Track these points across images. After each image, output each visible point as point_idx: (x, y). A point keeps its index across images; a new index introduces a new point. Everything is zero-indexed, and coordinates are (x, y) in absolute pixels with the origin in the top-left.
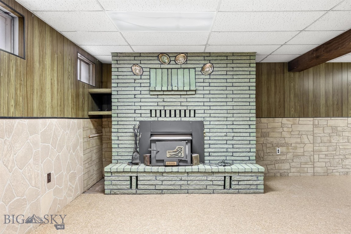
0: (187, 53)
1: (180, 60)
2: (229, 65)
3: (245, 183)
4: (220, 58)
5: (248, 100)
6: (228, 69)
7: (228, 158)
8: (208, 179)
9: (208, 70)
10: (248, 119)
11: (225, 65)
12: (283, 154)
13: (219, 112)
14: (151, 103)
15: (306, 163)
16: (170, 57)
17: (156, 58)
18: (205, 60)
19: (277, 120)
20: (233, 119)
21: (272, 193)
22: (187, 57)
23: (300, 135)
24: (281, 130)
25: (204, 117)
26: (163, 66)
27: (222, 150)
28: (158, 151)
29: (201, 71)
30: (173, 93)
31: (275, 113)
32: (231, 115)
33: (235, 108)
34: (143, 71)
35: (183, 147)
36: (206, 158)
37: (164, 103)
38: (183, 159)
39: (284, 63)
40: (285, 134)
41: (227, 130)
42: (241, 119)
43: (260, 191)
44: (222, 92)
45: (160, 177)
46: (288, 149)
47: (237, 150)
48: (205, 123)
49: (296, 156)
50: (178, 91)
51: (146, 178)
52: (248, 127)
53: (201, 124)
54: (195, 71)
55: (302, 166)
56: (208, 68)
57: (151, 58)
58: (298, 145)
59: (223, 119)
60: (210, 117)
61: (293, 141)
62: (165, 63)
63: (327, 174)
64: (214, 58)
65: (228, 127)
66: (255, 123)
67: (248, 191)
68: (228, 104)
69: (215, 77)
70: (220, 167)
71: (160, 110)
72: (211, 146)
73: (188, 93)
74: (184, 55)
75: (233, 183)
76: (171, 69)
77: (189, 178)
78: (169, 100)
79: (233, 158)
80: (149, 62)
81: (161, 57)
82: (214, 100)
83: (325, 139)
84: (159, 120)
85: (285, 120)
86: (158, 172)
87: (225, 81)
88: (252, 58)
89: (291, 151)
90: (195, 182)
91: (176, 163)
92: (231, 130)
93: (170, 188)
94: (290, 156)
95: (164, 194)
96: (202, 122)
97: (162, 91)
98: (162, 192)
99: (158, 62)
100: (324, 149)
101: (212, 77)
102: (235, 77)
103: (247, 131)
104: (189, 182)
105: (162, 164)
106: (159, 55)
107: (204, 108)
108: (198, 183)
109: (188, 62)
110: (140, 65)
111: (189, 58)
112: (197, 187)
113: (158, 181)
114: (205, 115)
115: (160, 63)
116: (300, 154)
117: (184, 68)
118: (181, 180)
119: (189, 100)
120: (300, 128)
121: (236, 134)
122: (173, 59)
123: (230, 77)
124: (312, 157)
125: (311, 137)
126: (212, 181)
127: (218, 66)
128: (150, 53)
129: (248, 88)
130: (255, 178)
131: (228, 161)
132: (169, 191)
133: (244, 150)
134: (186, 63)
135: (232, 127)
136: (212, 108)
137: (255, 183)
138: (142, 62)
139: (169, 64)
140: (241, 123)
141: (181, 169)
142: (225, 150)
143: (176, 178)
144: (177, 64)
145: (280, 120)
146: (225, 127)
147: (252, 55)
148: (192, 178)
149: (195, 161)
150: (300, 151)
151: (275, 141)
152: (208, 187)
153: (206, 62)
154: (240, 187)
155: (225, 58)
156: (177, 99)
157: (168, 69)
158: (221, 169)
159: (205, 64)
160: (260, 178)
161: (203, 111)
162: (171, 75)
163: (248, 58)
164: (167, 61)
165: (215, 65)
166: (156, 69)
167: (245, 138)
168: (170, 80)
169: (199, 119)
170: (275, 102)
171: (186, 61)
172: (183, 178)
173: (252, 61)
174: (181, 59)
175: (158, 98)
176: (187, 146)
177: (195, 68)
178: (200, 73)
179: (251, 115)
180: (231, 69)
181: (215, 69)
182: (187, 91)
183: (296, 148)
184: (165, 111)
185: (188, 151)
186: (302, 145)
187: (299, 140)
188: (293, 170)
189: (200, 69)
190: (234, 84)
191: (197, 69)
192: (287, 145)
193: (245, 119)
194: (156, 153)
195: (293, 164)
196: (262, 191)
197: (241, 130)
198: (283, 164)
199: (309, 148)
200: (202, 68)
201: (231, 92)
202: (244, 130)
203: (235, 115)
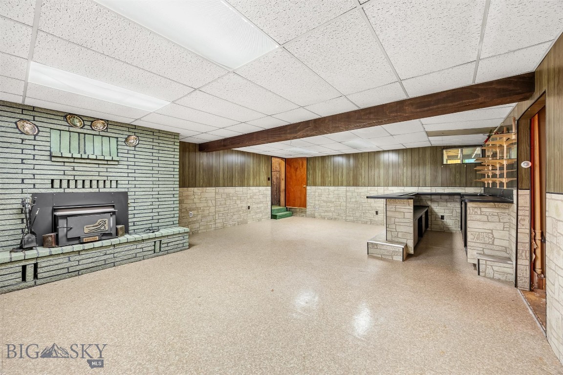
0: (108, 121)
1: (97, 127)
2: (155, 141)
3: (174, 243)
4: (147, 132)
5: (173, 173)
6: (154, 144)
7: (153, 225)
8: (138, 247)
9: (132, 141)
10: (172, 189)
11: (151, 140)
12: (194, 216)
13: (144, 182)
14: (54, 171)
15: (210, 221)
16: (83, 121)
17: (62, 118)
18: (129, 131)
19: (190, 189)
20: (159, 189)
21: (195, 247)
22: (107, 124)
23: (207, 200)
24: (193, 197)
25: (128, 188)
26: (72, 129)
27: (148, 218)
28: (71, 228)
29: (125, 142)
30: (88, 161)
31: (189, 183)
32: (157, 186)
33: (160, 179)
34: (39, 131)
35: (107, 220)
36: (130, 228)
37: (75, 172)
38: (106, 232)
39: (196, 144)
40: (196, 200)
41: (153, 200)
42: (166, 189)
43: (185, 247)
44: (148, 164)
45: (76, 257)
46: (198, 212)
47: (163, 217)
48: (129, 194)
49: (204, 217)
50: (96, 159)
51: (51, 263)
52: (172, 196)
53: (125, 195)
54: (117, 141)
55: (208, 224)
56: (132, 140)
57: (52, 117)
58: (205, 208)
59: (148, 190)
60: (135, 188)
61: (201, 205)
62: (76, 126)
63: (224, 227)
64: (140, 131)
65: (154, 196)
66: (178, 192)
67: (176, 250)
68: (154, 175)
69: (140, 149)
70: (150, 234)
71: (69, 181)
72: (136, 216)
73: (109, 163)
74: (103, 121)
75: (162, 246)
76: (85, 134)
77: (116, 251)
78: (81, 169)
79: (158, 224)
80: (50, 121)
81: (70, 118)
82: (140, 171)
83: (223, 202)
84: (66, 192)
85: (196, 189)
86: (73, 252)
87: (151, 154)
88: (176, 137)
89: (200, 213)
90: (123, 253)
91: (97, 238)
92: (157, 200)
93: (91, 266)
94: (199, 217)
95: (82, 274)
96: (126, 193)
97: (72, 158)
98: (78, 273)
99: (66, 123)
100: (222, 209)
101: (137, 149)
102: (160, 152)
103: (171, 199)
104: (115, 255)
105: (77, 242)
106: (67, 115)
107: (129, 179)
108: (127, 253)
109: (109, 130)
110: (34, 122)
111: (109, 126)
112: (125, 258)
113: (73, 262)
114: (130, 186)
115: (68, 125)
116: (206, 215)
117: (102, 136)
118: (106, 254)
119: (109, 170)
120: (207, 195)
121: (161, 203)
122: (89, 123)
123: (156, 151)
124: (214, 216)
125: (214, 202)
126: (142, 248)
127: (144, 139)
128: (51, 110)
129: (172, 163)
130: (182, 238)
131: (155, 228)
132: (88, 270)
133: (169, 216)
134: (106, 131)
135: (157, 196)
136: (137, 179)
137: (182, 242)
138: (36, 119)
139: (82, 128)
140: (166, 193)
141: (106, 243)
142: (151, 218)
143: (99, 254)
144: (93, 130)
145: (192, 189)
146: (151, 197)
147: (176, 135)
148: (119, 250)
149: (120, 233)
150: (206, 212)
151: (188, 206)
152: (138, 255)
153: (130, 134)
154: (169, 248)
155: (152, 133)
156: (95, 168)
157: (79, 133)
158: (152, 235)
159: (129, 136)
160: (185, 237)
161: (127, 182)
162: (85, 140)
163: (173, 137)
164: (78, 124)
165: (140, 138)
166: (60, 130)
167: (169, 206)
168: (82, 146)
169: (123, 190)
170: (189, 174)
171: (107, 128)
172: (108, 252)
173: (176, 140)
174: (99, 126)
175: (64, 165)
176: (111, 218)
177: (117, 138)
178: (124, 144)
179: (175, 186)
180: (157, 144)
181: (140, 142)
182: (107, 161)
183: (203, 211)
184: (76, 181)
185: (113, 223)
186: (208, 208)
187: (206, 205)
188: (202, 228)
189: (124, 140)
190: (160, 158)
191: (119, 139)
192: (197, 209)
193: (169, 189)
194: (67, 231)
195: (202, 223)
196: (188, 247)
197: (166, 199)
198: (194, 225)
199: (212, 210)
200: (126, 139)
201: (157, 165)
202: (169, 199)
203: (160, 186)
